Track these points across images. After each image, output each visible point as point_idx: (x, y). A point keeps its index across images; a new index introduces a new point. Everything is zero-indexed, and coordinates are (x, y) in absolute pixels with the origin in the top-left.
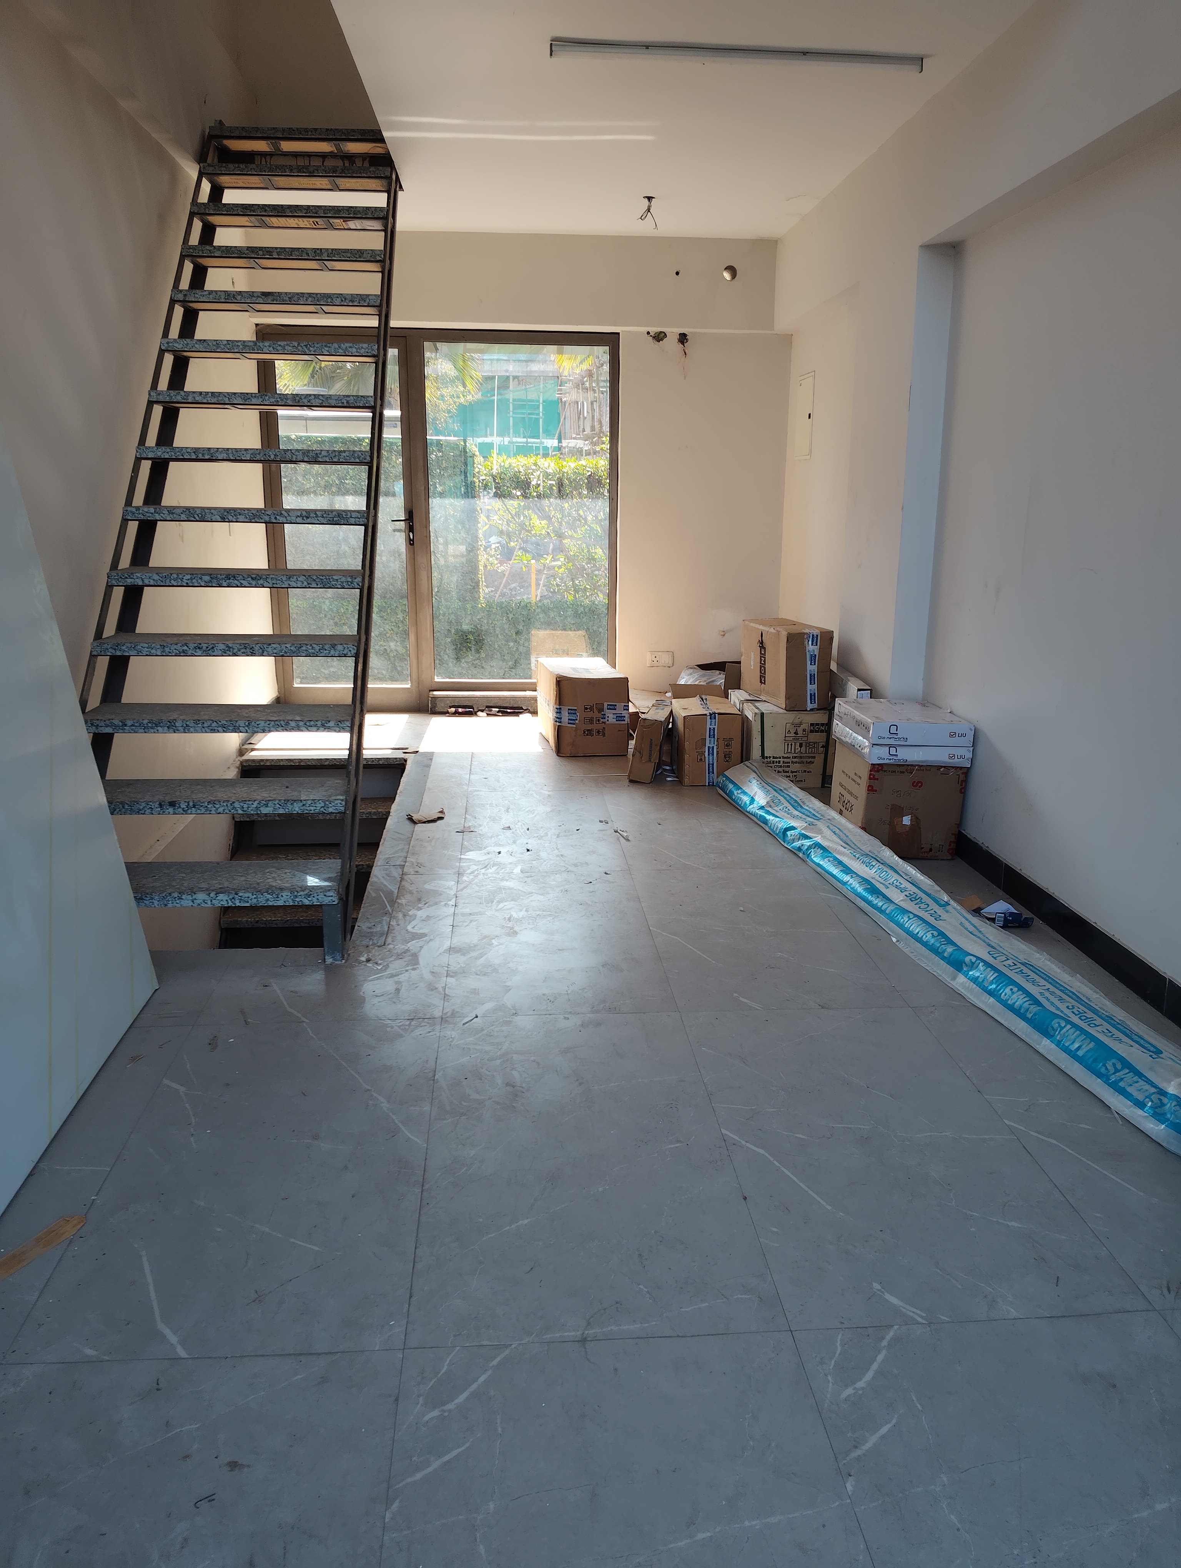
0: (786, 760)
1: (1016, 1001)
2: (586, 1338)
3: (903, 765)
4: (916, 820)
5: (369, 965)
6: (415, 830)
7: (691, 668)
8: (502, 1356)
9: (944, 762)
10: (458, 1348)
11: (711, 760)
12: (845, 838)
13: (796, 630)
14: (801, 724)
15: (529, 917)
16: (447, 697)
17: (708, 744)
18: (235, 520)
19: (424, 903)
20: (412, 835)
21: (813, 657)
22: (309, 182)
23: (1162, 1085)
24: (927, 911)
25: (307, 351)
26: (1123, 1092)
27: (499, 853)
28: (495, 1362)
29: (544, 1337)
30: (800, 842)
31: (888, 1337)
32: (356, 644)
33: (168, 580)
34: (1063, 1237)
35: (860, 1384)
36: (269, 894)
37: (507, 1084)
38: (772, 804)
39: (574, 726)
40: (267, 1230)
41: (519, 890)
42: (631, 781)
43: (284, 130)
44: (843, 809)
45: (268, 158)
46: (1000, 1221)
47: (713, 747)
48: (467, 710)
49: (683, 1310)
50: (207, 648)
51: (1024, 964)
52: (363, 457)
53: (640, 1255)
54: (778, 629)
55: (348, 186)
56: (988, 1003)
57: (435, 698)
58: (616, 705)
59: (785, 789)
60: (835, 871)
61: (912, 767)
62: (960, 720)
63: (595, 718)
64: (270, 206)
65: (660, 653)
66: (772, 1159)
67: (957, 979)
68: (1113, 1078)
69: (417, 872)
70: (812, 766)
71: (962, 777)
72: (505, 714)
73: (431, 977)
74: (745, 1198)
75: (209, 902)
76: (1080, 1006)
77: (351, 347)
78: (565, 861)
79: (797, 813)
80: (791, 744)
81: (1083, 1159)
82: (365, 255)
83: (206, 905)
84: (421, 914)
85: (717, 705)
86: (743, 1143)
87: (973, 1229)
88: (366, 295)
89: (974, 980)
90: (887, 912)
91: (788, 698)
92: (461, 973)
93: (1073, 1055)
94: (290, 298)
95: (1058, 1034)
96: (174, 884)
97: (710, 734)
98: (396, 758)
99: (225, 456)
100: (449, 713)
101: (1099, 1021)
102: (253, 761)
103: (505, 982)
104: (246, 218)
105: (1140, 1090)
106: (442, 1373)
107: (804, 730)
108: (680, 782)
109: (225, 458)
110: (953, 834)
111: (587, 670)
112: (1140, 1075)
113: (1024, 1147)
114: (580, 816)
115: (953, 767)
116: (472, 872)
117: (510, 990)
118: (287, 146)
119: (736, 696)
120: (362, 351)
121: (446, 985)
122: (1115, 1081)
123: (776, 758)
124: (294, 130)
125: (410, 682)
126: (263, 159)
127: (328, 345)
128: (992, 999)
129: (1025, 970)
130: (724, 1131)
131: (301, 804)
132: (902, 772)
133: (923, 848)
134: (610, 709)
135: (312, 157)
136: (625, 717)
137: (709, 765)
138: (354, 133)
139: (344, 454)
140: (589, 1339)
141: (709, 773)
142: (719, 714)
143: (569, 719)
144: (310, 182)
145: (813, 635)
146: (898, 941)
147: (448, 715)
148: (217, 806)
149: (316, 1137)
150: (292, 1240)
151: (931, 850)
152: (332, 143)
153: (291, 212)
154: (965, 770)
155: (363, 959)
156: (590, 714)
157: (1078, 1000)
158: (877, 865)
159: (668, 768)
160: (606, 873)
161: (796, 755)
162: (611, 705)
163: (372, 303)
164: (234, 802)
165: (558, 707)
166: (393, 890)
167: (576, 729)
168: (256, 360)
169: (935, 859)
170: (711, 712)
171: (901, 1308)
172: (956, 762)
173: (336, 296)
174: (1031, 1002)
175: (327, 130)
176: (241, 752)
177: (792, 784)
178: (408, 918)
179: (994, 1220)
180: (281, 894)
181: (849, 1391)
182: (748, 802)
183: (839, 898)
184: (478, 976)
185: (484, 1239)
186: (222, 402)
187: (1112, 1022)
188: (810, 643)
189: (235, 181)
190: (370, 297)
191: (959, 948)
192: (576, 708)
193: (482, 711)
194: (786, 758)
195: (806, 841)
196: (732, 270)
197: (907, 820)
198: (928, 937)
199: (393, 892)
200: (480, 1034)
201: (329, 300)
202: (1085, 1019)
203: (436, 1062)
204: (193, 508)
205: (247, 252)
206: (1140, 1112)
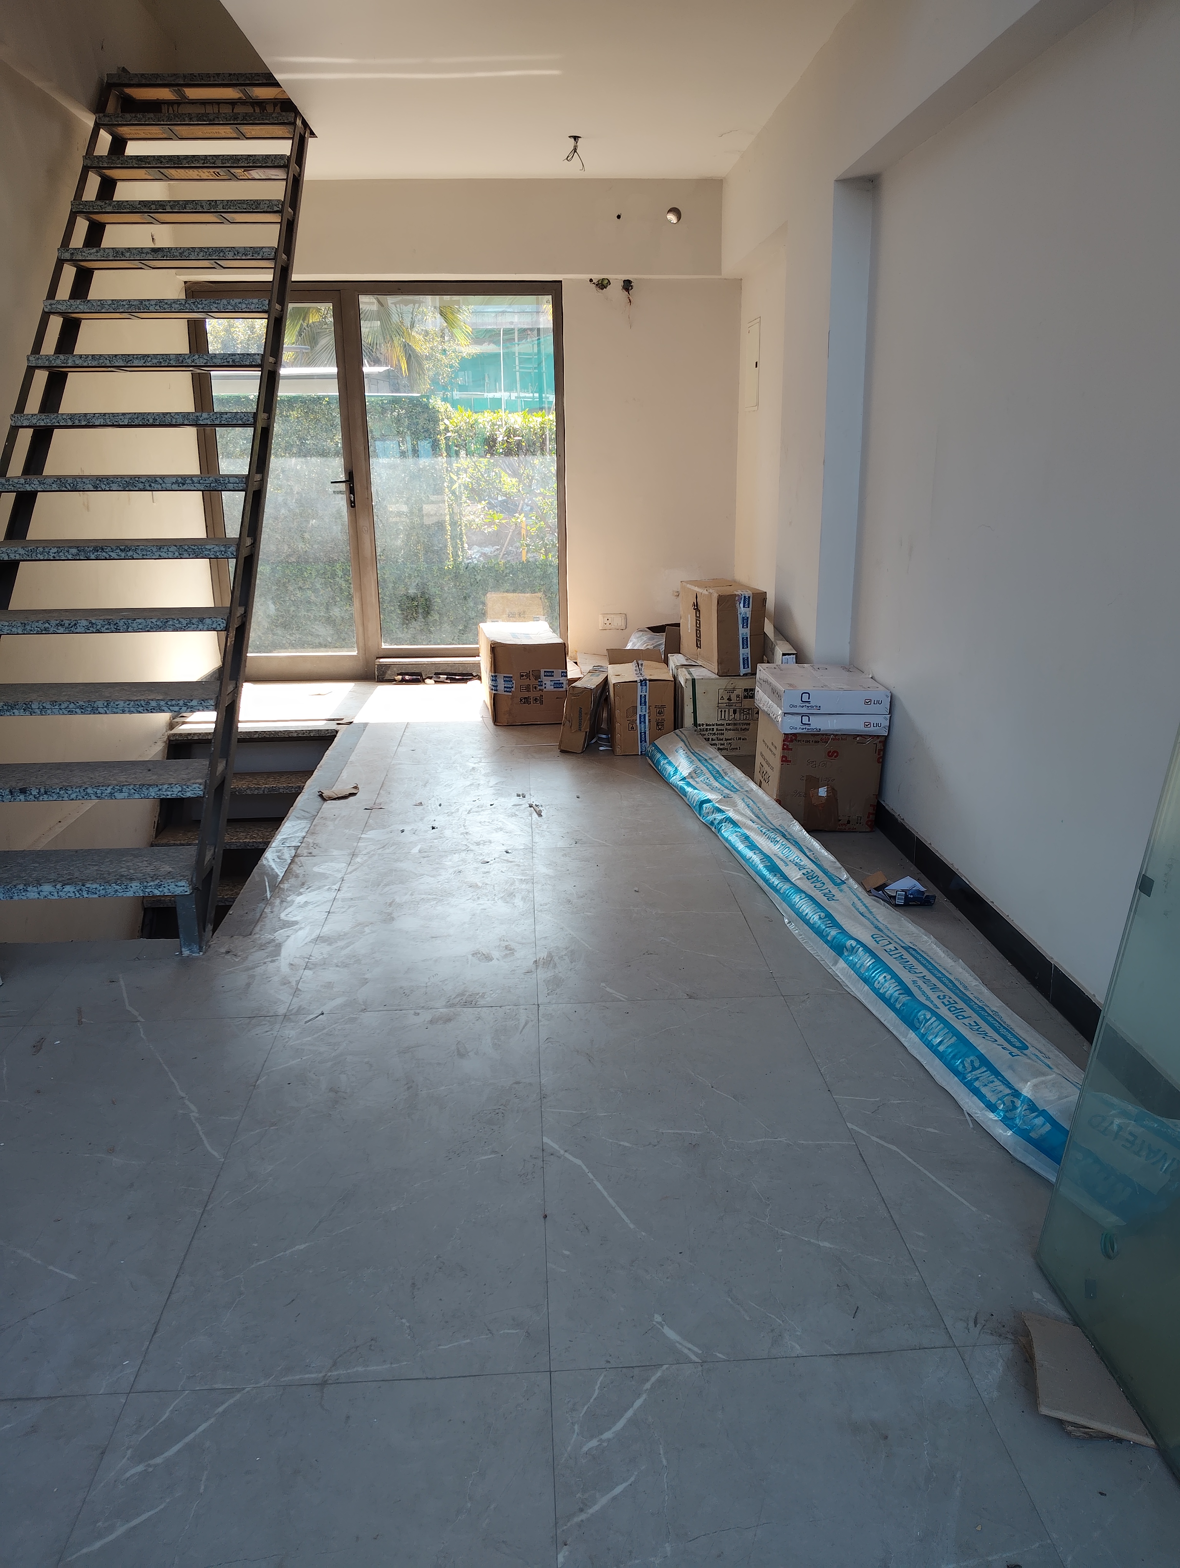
0: (719, 727)
1: (887, 990)
2: (326, 1381)
3: (819, 734)
4: (832, 791)
5: (228, 957)
6: (323, 807)
7: (641, 631)
8: (231, 1401)
9: (858, 731)
10: (187, 1392)
11: (643, 729)
12: (757, 812)
13: (728, 591)
14: (734, 689)
15: (412, 902)
16: (394, 664)
17: (639, 713)
18: (108, 489)
19: (306, 888)
20: (318, 813)
21: (745, 620)
22: (212, 131)
23: (1018, 1086)
24: (822, 890)
25: (194, 307)
26: (976, 1092)
27: (403, 831)
28: (221, 1409)
29: (283, 1380)
30: (713, 815)
31: (653, 1379)
32: (226, 618)
33: (34, 554)
34: (876, 1260)
35: (608, 1435)
36: (117, 885)
37: (331, 1090)
38: (694, 775)
39: (511, 694)
40: (28, 1255)
41: (411, 872)
42: (563, 751)
43: (185, 76)
44: (762, 780)
45: (175, 106)
46: (812, 1241)
47: (645, 715)
48: (416, 677)
49: (441, 1347)
50: (70, 624)
51: (907, 949)
52: (245, 418)
53: (413, 1284)
54: (711, 591)
55: (254, 134)
56: (860, 991)
57: (381, 666)
58: (553, 672)
59: (710, 759)
60: (741, 847)
61: (827, 737)
62: (878, 685)
63: (531, 686)
64: (166, 157)
65: (612, 616)
66: (587, 1171)
67: (838, 964)
68: (969, 1077)
69: (310, 853)
70: (747, 733)
71: (880, 746)
72: (454, 681)
73: (288, 970)
74: (545, 1217)
75: (56, 894)
76: (953, 996)
77: (240, 303)
78: (468, 839)
79: (716, 784)
80: (725, 711)
81: (920, 1168)
82: (261, 206)
83: (53, 897)
84: (301, 899)
85: (654, 671)
86: (562, 1152)
87: (780, 1251)
88: (260, 247)
89: (852, 966)
90: (781, 892)
91: (720, 663)
92: (321, 965)
93: (933, 1049)
94: (180, 253)
95: (922, 1027)
96: (23, 874)
97: (641, 701)
98: (328, 730)
99: (102, 422)
100: (396, 681)
101: (969, 1012)
102: (181, 735)
103: (364, 974)
104: (143, 171)
105: (993, 1091)
106: (161, 1421)
107: (738, 696)
108: (612, 752)
109: (102, 424)
110: (871, 805)
111: (527, 635)
112: (996, 1073)
113: (861, 1154)
114: (499, 790)
115: (870, 736)
116: (368, 853)
117: (367, 983)
118: (193, 93)
119: (675, 660)
120: (253, 306)
121: (301, 978)
122: (971, 1080)
123: (710, 725)
124: (195, 76)
125: (356, 649)
126: (171, 108)
127: (217, 302)
128: (867, 987)
129: (906, 955)
130: (545, 1140)
131: (157, 789)
132: (816, 742)
133: (840, 820)
134: (547, 676)
135: (221, 105)
136: (563, 683)
137: (641, 733)
138: (258, 78)
139: (225, 416)
140: (330, 1382)
141: (641, 742)
142: (650, 680)
143: (505, 687)
144: (214, 131)
145: (745, 597)
146: (788, 923)
147: (395, 682)
148: (70, 792)
149: (111, 1151)
150: (51, 1268)
151: (849, 822)
152: (237, 89)
153: (188, 163)
154: (883, 739)
155: (223, 950)
156: (527, 682)
157: (953, 988)
158: (781, 841)
159: (604, 736)
160: (507, 852)
161: (731, 722)
162: (548, 672)
163: (265, 256)
164: (87, 788)
165: (493, 674)
166: (279, 873)
167: (512, 697)
168: (186, 320)
169: (853, 831)
170: (642, 678)
171: (677, 1345)
172: (872, 730)
173: (228, 249)
174: (901, 992)
175: (230, 74)
176: (171, 726)
177: (718, 754)
178: (285, 904)
179: (806, 1239)
180: (130, 885)
181: (594, 1443)
182: (672, 773)
183: (742, 875)
184: (338, 969)
185: (253, 1266)
186: (103, 365)
187: (983, 1013)
188: (742, 605)
189: (136, 132)
190: (264, 250)
191: (843, 931)
192: (511, 676)
193: (431, 678)
194: (719, 725)
195: (719, 814)
196: (675, 211)
197: (823, 792)
198: (815, 918)
199: (278, 875)
200: (319, 1034)
201: (221, 254)
202: (954, 1010)
203: (264, 1065)
204: (65, 477)
205: (139, 206)
206: (992, 1116)
